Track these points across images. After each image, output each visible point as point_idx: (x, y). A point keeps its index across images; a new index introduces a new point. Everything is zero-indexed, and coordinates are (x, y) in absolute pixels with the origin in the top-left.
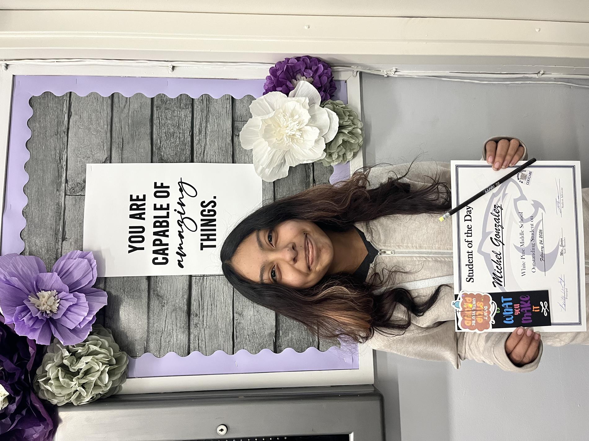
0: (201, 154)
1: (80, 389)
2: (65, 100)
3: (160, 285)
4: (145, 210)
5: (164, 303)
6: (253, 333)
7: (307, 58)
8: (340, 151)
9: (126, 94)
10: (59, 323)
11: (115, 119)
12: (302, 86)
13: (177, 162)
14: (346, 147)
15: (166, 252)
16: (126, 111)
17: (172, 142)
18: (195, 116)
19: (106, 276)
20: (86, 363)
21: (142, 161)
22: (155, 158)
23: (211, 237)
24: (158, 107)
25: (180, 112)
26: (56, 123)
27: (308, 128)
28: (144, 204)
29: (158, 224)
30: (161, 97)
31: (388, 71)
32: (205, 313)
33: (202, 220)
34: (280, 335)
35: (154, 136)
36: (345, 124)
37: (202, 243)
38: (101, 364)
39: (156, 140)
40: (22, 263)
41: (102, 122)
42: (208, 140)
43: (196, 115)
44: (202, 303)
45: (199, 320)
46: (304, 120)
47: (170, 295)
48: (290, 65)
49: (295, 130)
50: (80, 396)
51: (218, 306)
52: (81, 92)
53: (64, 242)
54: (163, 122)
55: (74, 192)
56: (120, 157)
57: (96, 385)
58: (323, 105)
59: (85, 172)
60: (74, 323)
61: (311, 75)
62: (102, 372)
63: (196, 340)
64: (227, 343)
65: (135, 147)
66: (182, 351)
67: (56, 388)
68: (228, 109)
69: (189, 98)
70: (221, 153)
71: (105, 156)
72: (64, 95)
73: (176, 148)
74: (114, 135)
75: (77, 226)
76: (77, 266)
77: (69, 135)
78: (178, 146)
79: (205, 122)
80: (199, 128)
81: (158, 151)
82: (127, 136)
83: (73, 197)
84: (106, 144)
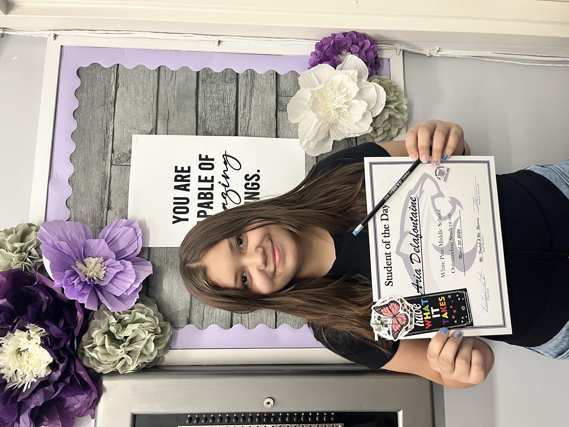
0: (245, 128)
1: (126, 357)
2: (112, 71)
4: (189, 181)
7: (353, 33)
8: (385, 126)
9: (172, 67)
10: (105, 290)
11: (161, 91)
12: (349, 60)
13: (221, 135)
14: (391, 123)
16: (172, 83)
17: (217, 115)
18: (239, 90)
19: (150, 246)
20: (133, 331)
21: (187, 134)
22: (200, 131)
24: (204, 80)
25: (225, 86)
26: (103, 94)
27: (356, 101)
28: (189, 176)
29: (202, 196)
30: (207, 71)
31: (430, 50)
33: (246, 193)
35: (199, 109)
36: (391, 99)
38: (147, 332)
39: (201, 113)
40: (71, 229)
41: (148, 94)
42: (252, 114)
43: (241, 90)
46: (351, 94)
48: (338, 39)
49: (343, 103)
50: (125, 364)
52: (128, 65)
53: (109, 211)
54: (208, 95)
55: (120, 162)
56: (166, 128)
57: (142, 354)
58: (370, 79)
59: (131, 143)
60: (121, 290)
61: (358, 51)
62: (148, 341)
65: (181, 119)
66: (225, 324)
67: (101, 356)
68: (272, 85)
69: (234, 73)
70: (265, 127)
71: (151, 127)
72: (111, 67)
73: (220, 121)
74: (160, 107)
75: (122, 196)
76: (123, 234)
77: (116, 106)
78: (222, 119)
79: (250, 96)
80: (244, 102)
81: (203, 124)
82: (172, 107)
83: (119, 167)
84: (152, 115)
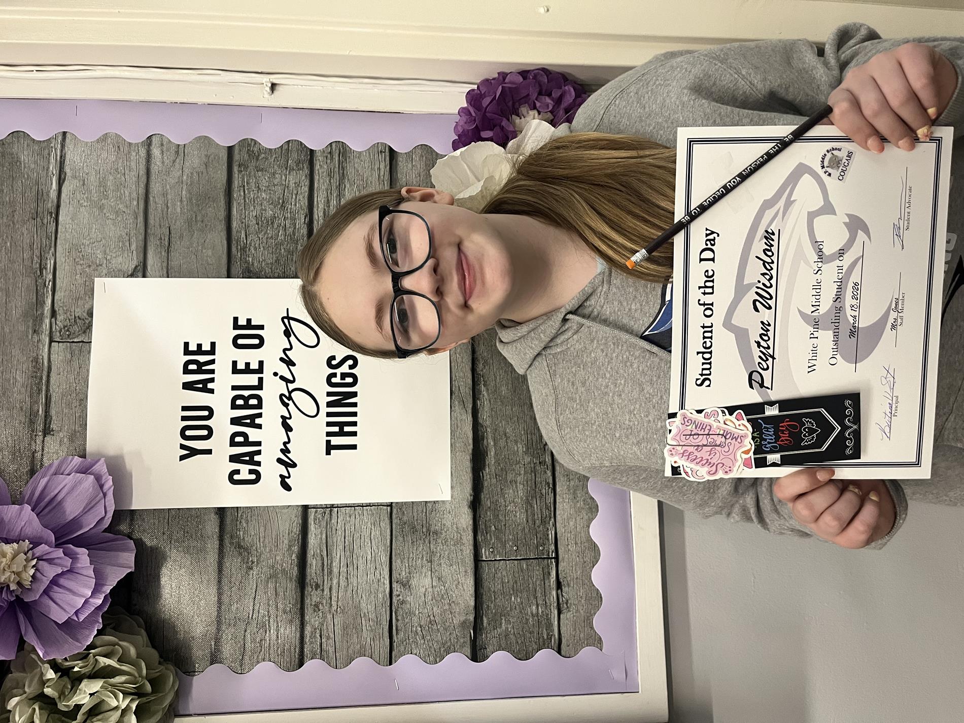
2: (52, 147)
3: (245, 525)
4: (214, 373)
5: (253, 562)
6: (430, 622)
7: (540, 72)
9: (177, 137)
10: (34, 608)
11: (155, 188)
12: (532, 129)
13: (279, 277)
15: (257, 458)
16: (176, 171)
17: (270, 235)
18: (316, 184)
19: (133, 508)
20: (91, 695)
21: (209, 275)
22: (236, 268)
23: (347, 429)
24: (242, 164)
25: (286, 175)
26: (33, 194)
29: (240, 402)
30: (249, 145)
32: (335, 581)
33: (329, 394)
34: (483, 626)
35: (235, 224)
37: (330, 441)
38: (121, 695)
39: (237, 232)
41: (127, 193)
43: (318, 183)
44: (329, 561)
45: (322, 597)
47: (265, 547)
48: (509, 85)
51: (361, 567)
52: (85, 133)
53: (48, 438)
54: (252, 196)
55: (68, 335)
56: (165, 264)
59: (93, 294)
60: (65, 610)
61: (551, 107)
63: (317, 637)
64: (378, 642)
65: (195, 245)
66: (288, 660)
68: (382, 173)
69: (305, 149)
71: (132, 262)
72: (49, 139)
73: (277, 248)
74: (151, 221)
75: (74, 405)
76: (73, 489)
77: (61, 218)
78: (281, 244)
79: (337, 197)
80: (324, 209)
81: (241, 255)
82: (178, 222)
83: (67, 347)
84: (134, 238)
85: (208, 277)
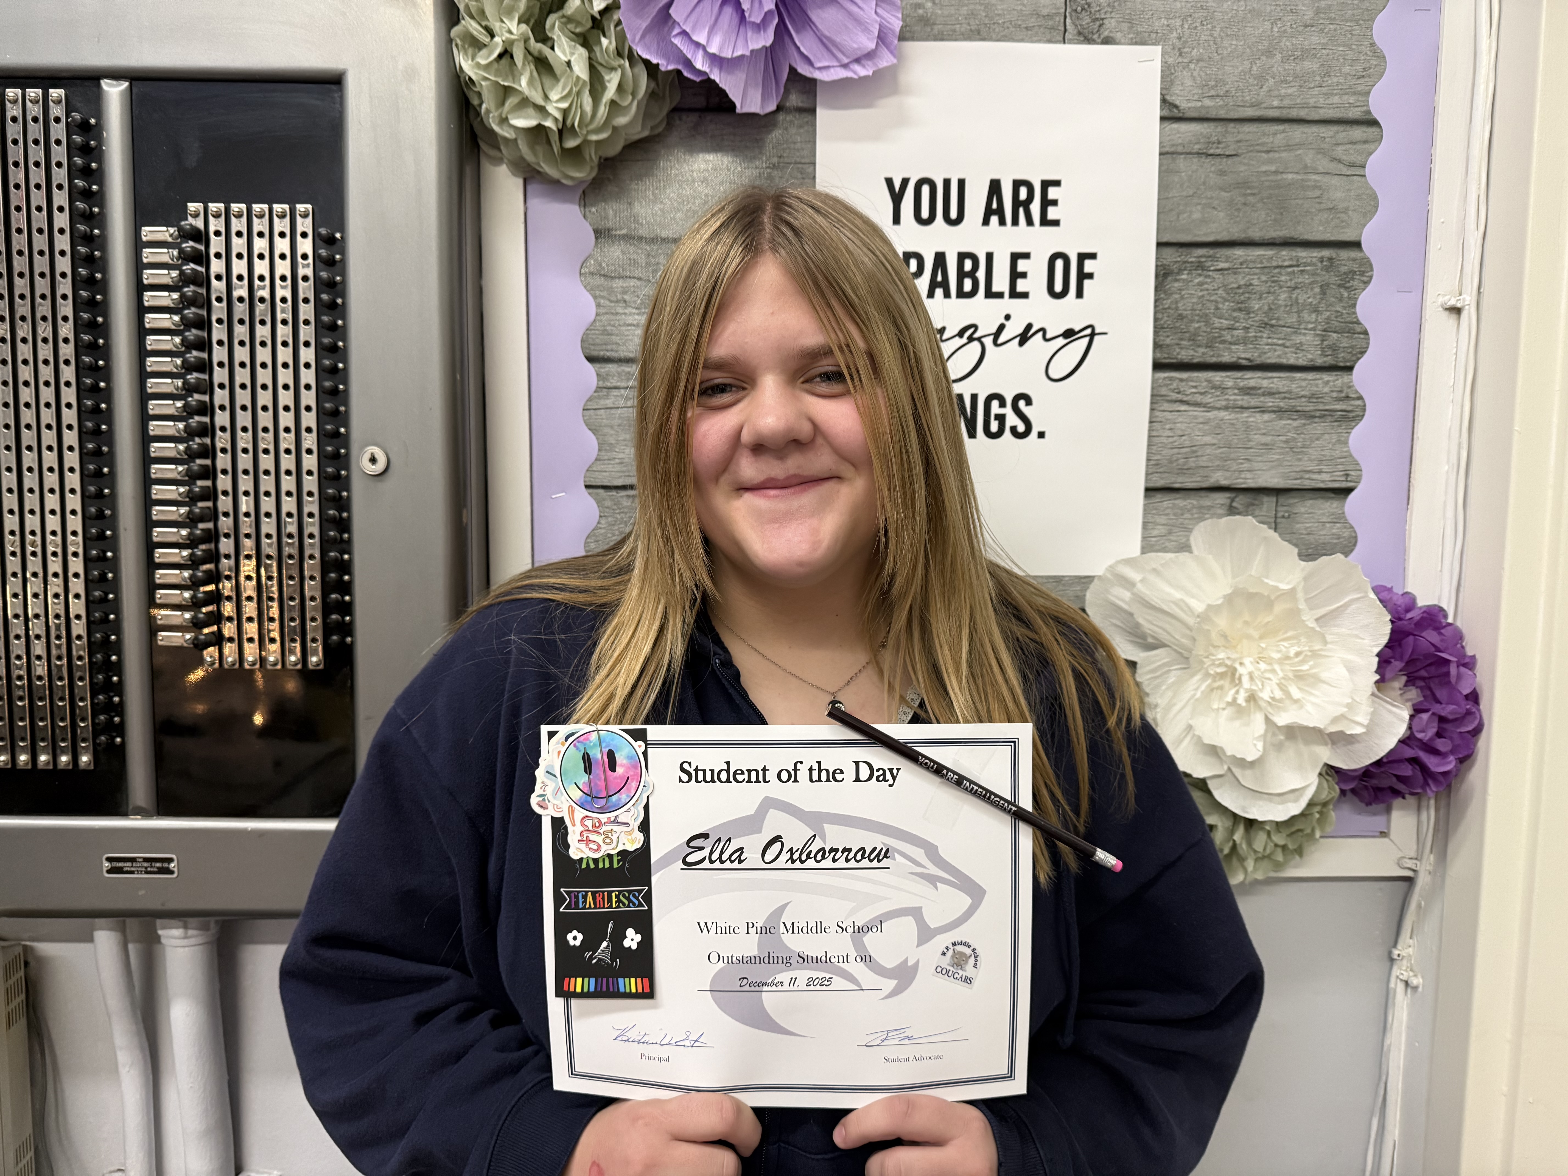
0: (1179, 393)
1: (497, 44)
4: (1013, 225)
7: (1476, 722)
9: (1377, 165)
11: (1298, 133)
12: (1391, 712)
13: (1156, 320)
16: (1324, 164)
17: (1221, 306)
18: (1298, 375)
19: (818, 111)
20: (569, 63)
21: (1162, 216)
22: (1171, 255)
24: (1332, 263)
25: (1314, 329)
27: (1259, 726)
28: (1030, 222)
29: (968, 265)
30: (1363, 272)
31: (1410, 960)
33: (975, 397)
35: (1239, 252)
36: (1261, 834)
38: (564, 105)
39: (1227, 257)
41: (1289, 91)
42: (1223, 414)
43: (1300, 379)
48: (1456, 674)
49: (1253, 689)
50: (476, 45)
52: (1387, 25)
54: (1283, 278)
55: (1076, 10)
56: (1180, 149)
57: (506, 92)
58: (1329, 772)
59: (1136, 43)
60: (687, 17)
61: (1420, 736)
62: (541, 110)
64: (616, 469)
65: (1209, 194)
66: (598, 341)
68: (1314, 476)
69: (1354, 358)
70: (1179, 454)
71: (1184, 102)
73: (1201, 317)
74: (1247, 128)
75: (972, 22)
76: (856, 20)
78: (1207, 323)
79: (1278, 407)
80: (1260, 388)
81: (1192, 262)
82: (1246, 168)
83: (1058, 9)
84: (1221, 103)
85: (1159, 213)
